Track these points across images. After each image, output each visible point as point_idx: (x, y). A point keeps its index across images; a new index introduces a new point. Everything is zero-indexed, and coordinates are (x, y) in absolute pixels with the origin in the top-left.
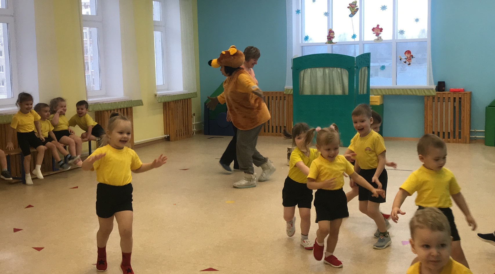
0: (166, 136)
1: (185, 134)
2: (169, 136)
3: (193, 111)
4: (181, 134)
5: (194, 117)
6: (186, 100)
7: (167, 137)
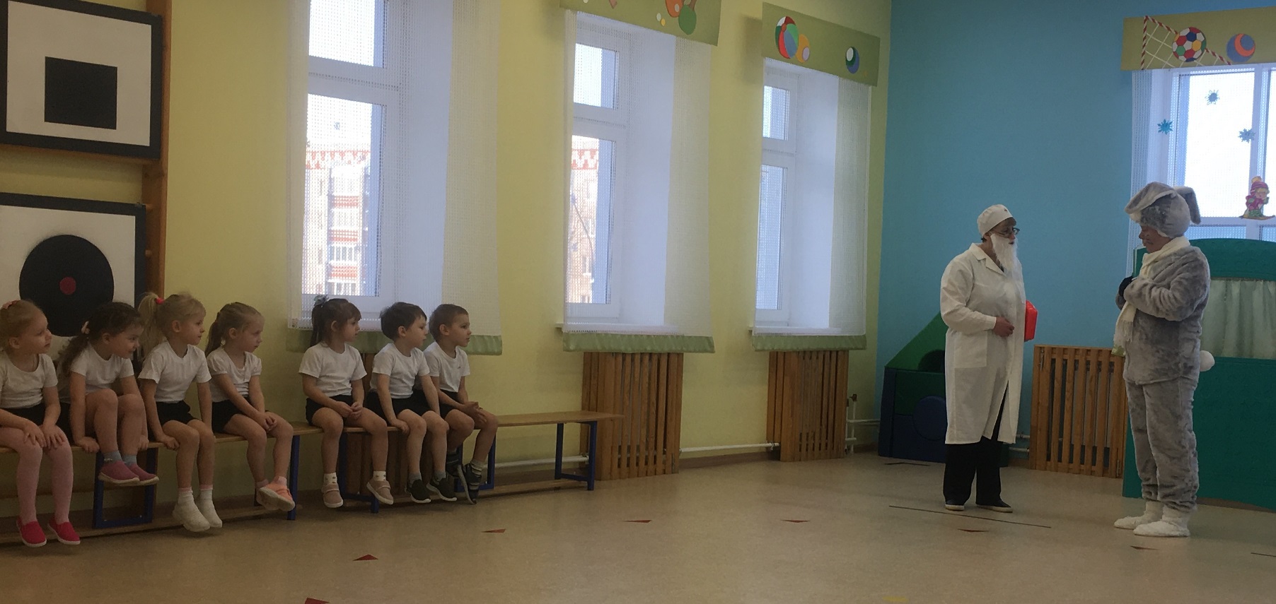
0: (770, 444)
1: (823, 447)
2: (777, 447)
3: (852, 386)
4: (811, 446)
5: (855, 403)
6: (834, 355)
7: (772, 449)
